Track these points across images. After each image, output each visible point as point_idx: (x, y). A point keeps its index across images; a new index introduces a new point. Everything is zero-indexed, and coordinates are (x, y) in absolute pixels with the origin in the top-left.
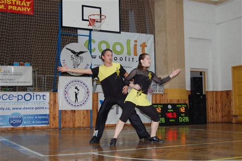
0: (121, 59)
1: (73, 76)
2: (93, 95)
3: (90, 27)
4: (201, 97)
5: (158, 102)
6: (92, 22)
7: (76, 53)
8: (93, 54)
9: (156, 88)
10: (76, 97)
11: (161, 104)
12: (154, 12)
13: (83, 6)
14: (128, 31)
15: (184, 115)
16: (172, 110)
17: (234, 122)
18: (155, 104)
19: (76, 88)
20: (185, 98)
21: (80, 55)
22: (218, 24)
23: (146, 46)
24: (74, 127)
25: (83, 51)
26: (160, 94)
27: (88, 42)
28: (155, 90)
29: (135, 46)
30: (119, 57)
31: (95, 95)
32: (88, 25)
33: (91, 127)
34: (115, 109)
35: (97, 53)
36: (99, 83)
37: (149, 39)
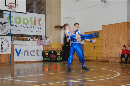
2: (11, 46)
3: (10, 10)
4: (69, 47)
5: (47, 50)
6: (11, 7)
7: (2, 23)
9: (46, 42)
12: (45, 3)
14: (32, 12)
15: (60, 56)
16: (54, 54)
18: (45, 51)
19: (2, 42)
20: (60, 48)
21: (4, 24)
22: (78, 10)
23: (41, 20)
25: (6, 22)
26: (48, 46)
27: (9, 17)
29: (35, 20)
30: (26, 26)
31: (13, 46)
32: (9, 9)
33: (10, 63)
34: (23, 53)
35: (14, 23)
36: (15, 39)
37: (43, 17)
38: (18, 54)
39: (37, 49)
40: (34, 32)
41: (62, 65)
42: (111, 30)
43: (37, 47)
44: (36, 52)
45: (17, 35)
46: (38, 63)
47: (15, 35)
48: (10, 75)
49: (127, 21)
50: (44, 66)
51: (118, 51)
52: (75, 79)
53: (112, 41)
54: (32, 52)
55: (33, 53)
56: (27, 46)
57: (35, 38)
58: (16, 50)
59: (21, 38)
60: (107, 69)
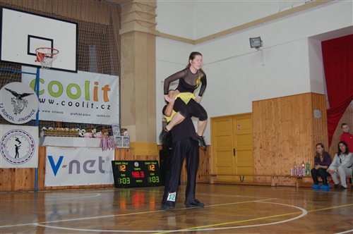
0: (77, 104)
1: (13, 124)
2: (39, 150)
3: (38, 64)
5: (122, 159)
6: (41, 56)
7: (18, 95)
8: (41, 97)
9: (120, 141)
10: (17, 152)
11: (125, 162)
12: (120, 49)
13: (29, 36)
14: (87, 70)
15: (153, 174)
16: (139, 169)
17: (212, 182)
18: (118, 161)
19: (17, 140)
20: (155, 154)
21: (24, 98)
23: (109, 90)
24: (12, 190)
25: (28, 93)
26: (125, 149)
27: (35, 81)
28: (118, 143)
29: (96, 89)
30: (74, 102)
31: (42, 149)
32: (36, 61)
33: (36, 191)
34: (68, 167)
35: (46, 96)
36: (47, 134)
37: (113, 81)
38: (55, 169)
39: (100, 158)
40: (93, 117)
41: (159, 193)
42: (273, 112)
43: (100, 153)
44: (97, 164)
45: (53, 124)
46: (103, 191)
47: (47, 125)
48: (36, 220)
49: (307, 89)
51: (291, 161)
52: (206, 224)
53: (276, 137)
54: (89, 164)
56: (78, 150)
57: (95, 130)
58: (50, 158)
59: (61, 131)
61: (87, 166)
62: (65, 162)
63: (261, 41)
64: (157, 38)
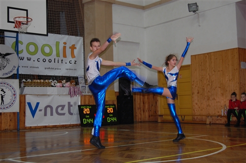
0: (50, 61)
2: (20, 97)
3: (16, 30)
4: (129, 98)
5: (87, 103)
6: (18, 24)
7: (2, 55)
9: (85, 89)
10: (2, 100)
11: (89, 106)
12: (83, 15)
13: (9, 8)
14: (58, 33)
15: (112, 115)
17: (160, 121)
18: (83, 106)
19: (2, 90)
20: (113, 99)
21: (7, 57)
22: (145, 28)
23: (76, 48)
25: (10, 53)
26: (89, 95)
27: (15, 43)
28: (83, 91)
31: (23, 97)
32: (14, 28)
33: (18, 130)
34: (43, 111)
35: (25, 54)
36: (26, 85)
37: (78, 41)
38: (33, 113)
39: (69, 103)
40: (62, 71)
41: (117, 131)
42: (208, 64)
43: (68, 99)
44: (66, 108)
45: (31, 77)
46: (71, 130)
47: (27, 77)
48: (18, 153)
49: (237, 47)
50: (82, 134)
51: (222, 103)
53: (210, 85)
54: (60, 108)
55: (62, 109)
56: (50, 98)
57: (64, 81)
58: (29, 104)
59: (38, 82)
60: (201, 138)
61: (59, 110)
62: (41, 107)
63: (197, 6)
64: (113, 5)
